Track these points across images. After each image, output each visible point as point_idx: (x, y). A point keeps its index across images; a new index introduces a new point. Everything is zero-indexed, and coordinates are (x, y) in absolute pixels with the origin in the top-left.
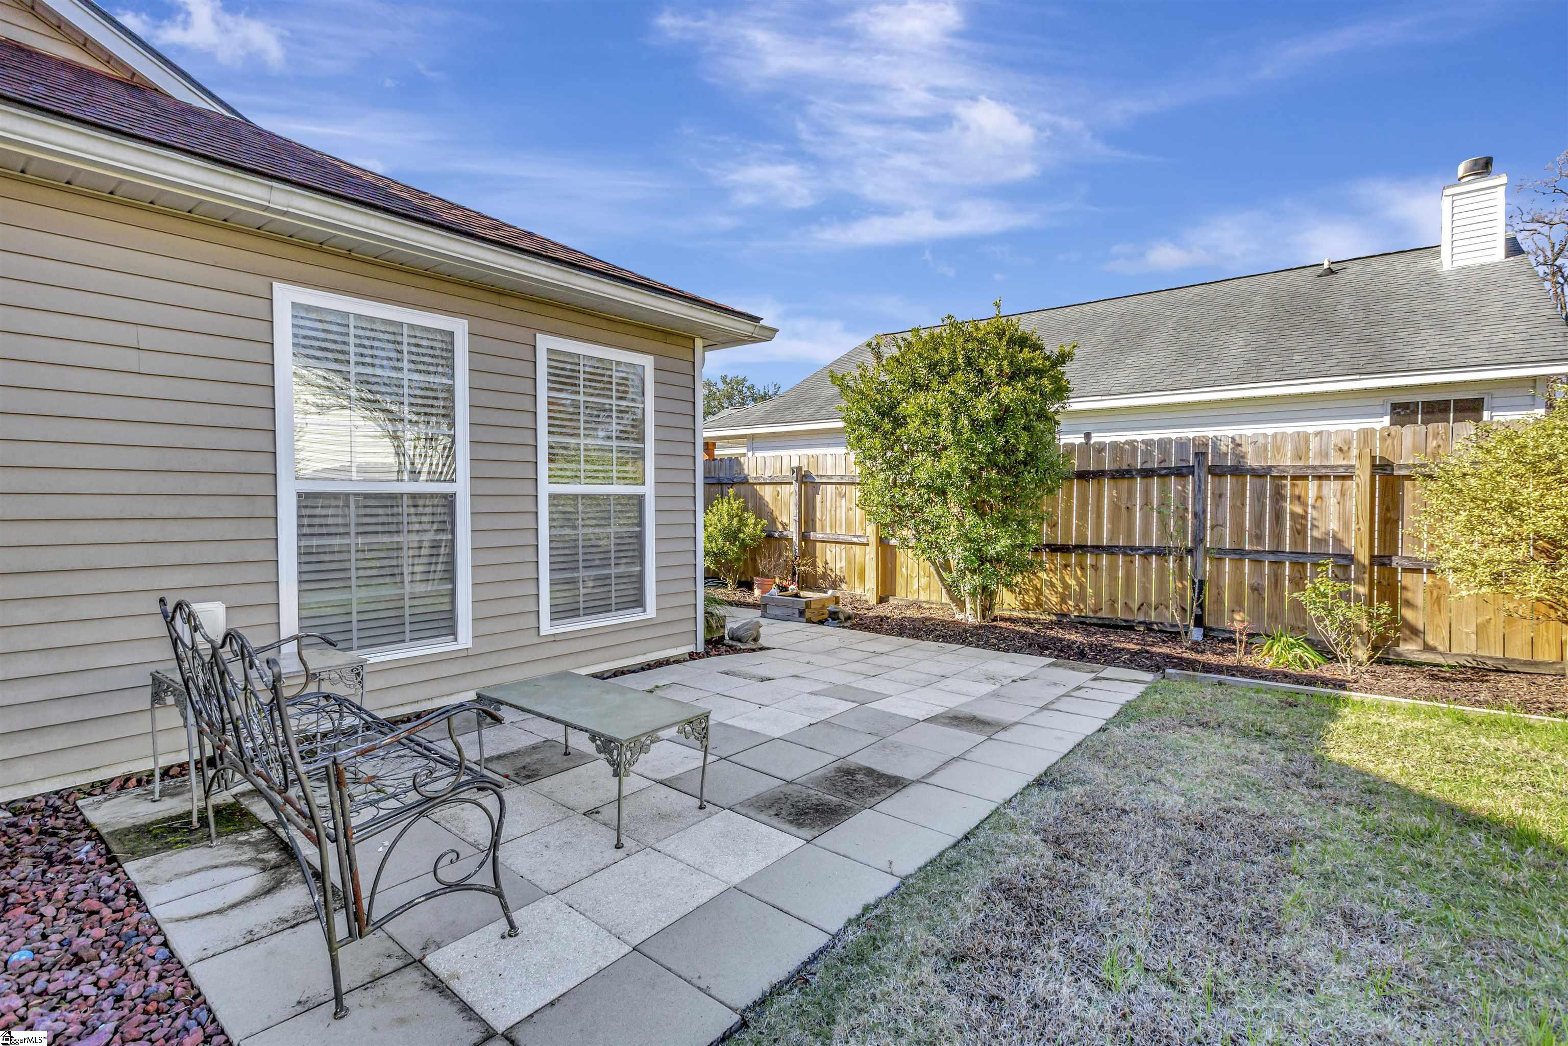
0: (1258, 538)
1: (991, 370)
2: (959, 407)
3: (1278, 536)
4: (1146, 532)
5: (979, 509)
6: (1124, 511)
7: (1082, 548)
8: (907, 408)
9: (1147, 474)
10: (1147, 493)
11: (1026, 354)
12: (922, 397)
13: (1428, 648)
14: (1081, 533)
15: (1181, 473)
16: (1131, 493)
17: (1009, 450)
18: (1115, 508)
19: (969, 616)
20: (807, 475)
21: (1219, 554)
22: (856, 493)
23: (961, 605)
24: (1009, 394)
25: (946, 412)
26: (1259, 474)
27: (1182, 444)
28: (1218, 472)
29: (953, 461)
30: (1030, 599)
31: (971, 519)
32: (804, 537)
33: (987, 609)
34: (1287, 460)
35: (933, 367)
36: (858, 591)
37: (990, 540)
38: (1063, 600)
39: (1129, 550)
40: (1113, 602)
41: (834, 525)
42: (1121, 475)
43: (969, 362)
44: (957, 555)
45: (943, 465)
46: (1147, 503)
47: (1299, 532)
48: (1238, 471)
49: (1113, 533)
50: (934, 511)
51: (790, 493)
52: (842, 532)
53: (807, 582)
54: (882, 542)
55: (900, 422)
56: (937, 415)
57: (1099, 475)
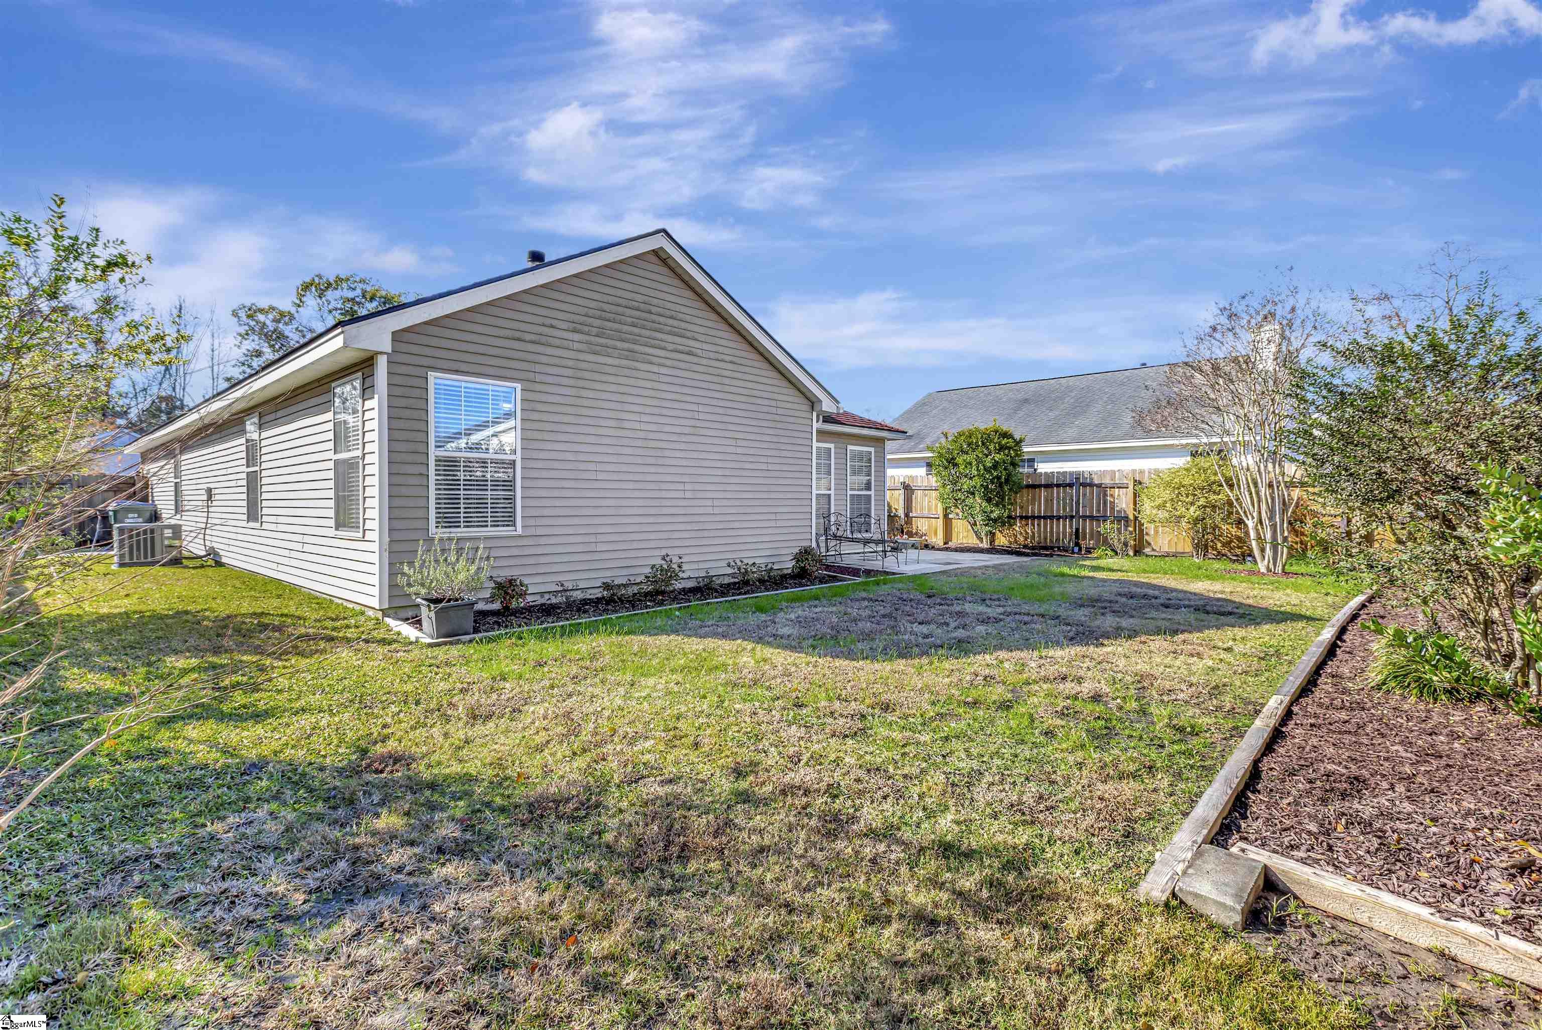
0: (1098, 511)
1: (992, 447)
2: (979, 461)
3: (1105, 510)
4: (1058, 510)
5: (989, 500)
6: (1050, 501)
7: (1033, 517)
8: (959, 460)
9: (1058, 486)
10: (1058, 493)
11: (1005, 440)
12: (965, 457)
13: (1153, 550)
14: (1033, 511)
15: (1071, 485)
16: (1052, 493)
17: (998, 478)
18: (1046, 500)
19: (985, 545)
20: (908, 486)
21: (1085, 517)
22: (934, 494)
23: (981, 540)
24: (998, 457)
25: (974, 463)
26: (1099, 486)
27: (1071, 474)
28: (1084, 485)
29: (977, 482)
30: (1012, 540)
31: (984, 504)
32: (907, 515)
33: (992, 541)
34: (1107, 481)
35: (969, 445)
36: (934, 540)
37: (992, 512)
38: (1026, 539)
39: (1051, 517)
40: (1046, 539)
41: (922, 509)
42: (1048, 486)
43: (983, 444)
44: (979, 518)
45: (973, 483)
46: (1058, 497)
47: (1112, 509)
48: (1091, 485)
49: (1045, 511)
50: (970, 501)
51: (900, 495)
52: (926, 513)
53: (910, 534)
54: (946, 516)
55: (956, 465)
56: (970, 464)
57: (1040, 486)
